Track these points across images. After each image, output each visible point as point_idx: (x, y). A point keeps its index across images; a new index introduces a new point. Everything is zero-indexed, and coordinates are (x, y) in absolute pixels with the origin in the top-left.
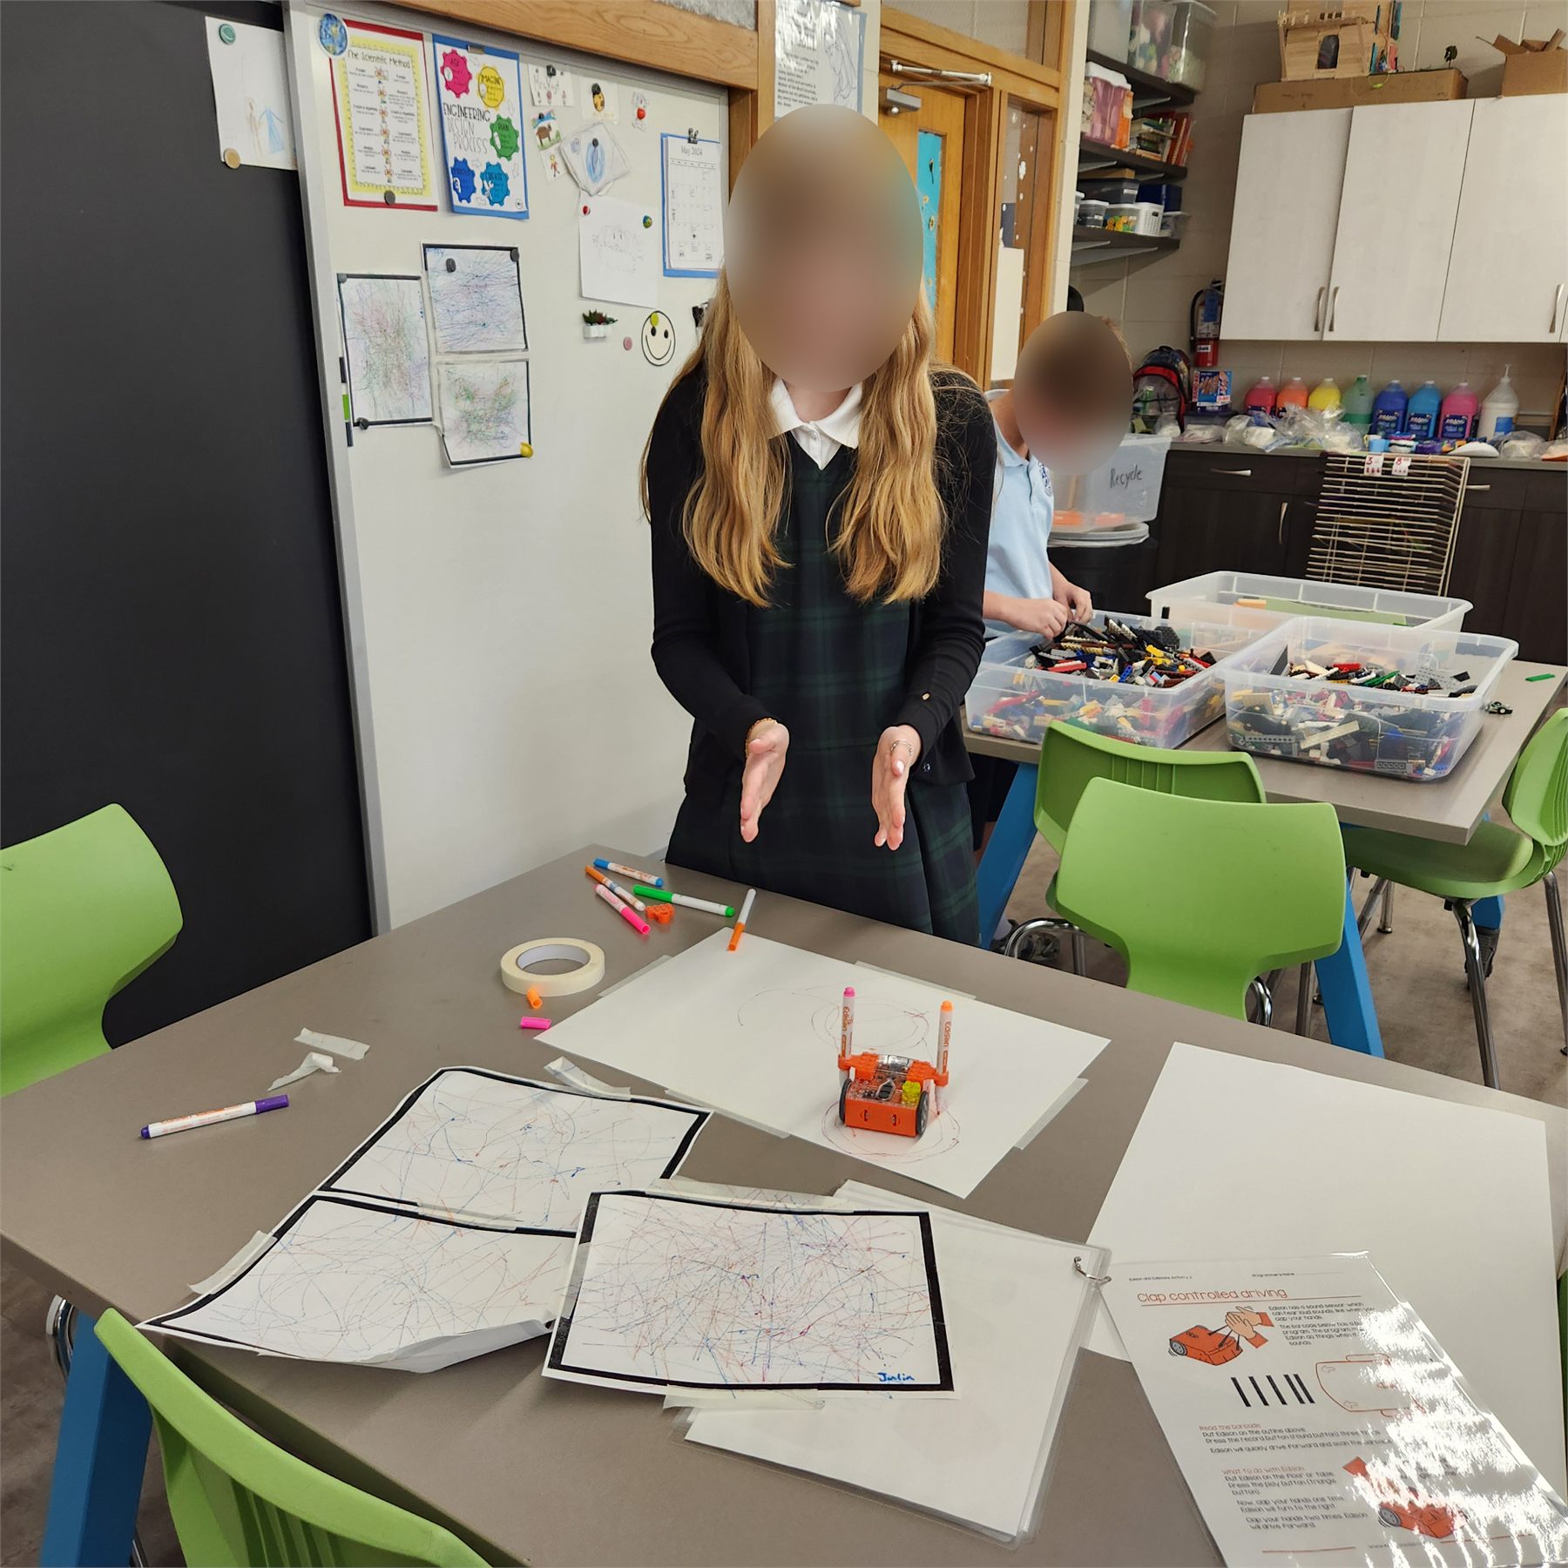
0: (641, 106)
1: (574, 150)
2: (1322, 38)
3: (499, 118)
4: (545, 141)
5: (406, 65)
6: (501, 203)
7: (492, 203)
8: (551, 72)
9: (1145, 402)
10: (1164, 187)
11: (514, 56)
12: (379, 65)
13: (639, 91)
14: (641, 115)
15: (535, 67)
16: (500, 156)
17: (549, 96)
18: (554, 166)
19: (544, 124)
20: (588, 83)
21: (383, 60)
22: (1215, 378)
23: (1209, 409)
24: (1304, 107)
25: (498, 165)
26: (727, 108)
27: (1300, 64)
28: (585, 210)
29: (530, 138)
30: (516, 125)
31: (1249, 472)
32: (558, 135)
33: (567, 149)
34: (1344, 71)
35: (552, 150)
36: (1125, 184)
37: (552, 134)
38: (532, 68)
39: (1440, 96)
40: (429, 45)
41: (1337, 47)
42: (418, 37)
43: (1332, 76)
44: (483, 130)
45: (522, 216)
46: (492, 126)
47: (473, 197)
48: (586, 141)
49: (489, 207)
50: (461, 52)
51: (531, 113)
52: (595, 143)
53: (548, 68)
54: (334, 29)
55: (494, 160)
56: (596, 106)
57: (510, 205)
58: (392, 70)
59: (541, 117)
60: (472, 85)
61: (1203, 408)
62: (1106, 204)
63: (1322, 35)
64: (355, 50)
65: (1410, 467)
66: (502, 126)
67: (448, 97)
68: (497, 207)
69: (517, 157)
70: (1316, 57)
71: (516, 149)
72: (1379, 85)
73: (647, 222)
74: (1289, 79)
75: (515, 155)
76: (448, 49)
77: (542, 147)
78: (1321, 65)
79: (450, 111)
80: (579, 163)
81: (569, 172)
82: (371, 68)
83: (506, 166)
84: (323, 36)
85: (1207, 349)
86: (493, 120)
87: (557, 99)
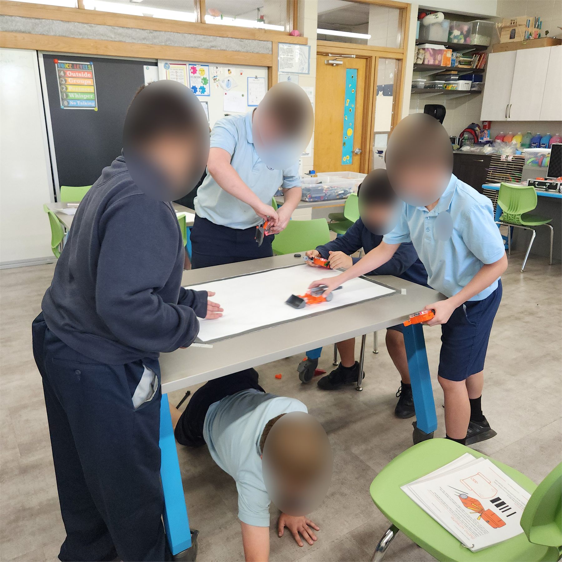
0: (242, 72)
1: (223, 82)
2: (511, 30)
3: (204, 77)
4: (215, 81)
5: (182, 70)
6: (204, 93)
7: (201, 93)
8: (217, 68)
9: (465, 140)
10: (474, 75)
11: (208, 66)
12: (176, 70)
13: (241, 69)
14: (241, 74)
15: (213, 67)
16: (204, 84)
17: (216, 72)
18: (218, 86)
19: (215, 78)
20: (227, 69)
21: (177, 69)
22: (484, 132)
23: (482, 142)
24: (506, 51)
25: (203, 86)
26: (267, 70)
27: (505, 38)
28: (226, 94)
29: (212, 80)
30: (208, 78)
31: (483, 161)
32: (219, 80)
33: (221, 82)
34: (516, 40)
35: (217, 82)
36: (451, 76)
37: (217, 80)
38: (212, 67)
39: (543, 46)
40: (188, 66)
41: (515, 33)
42: (185, 65)
43: (513, 41)
44: (200, 80)
45: (209, 95)
46: (202, 79)
47: (197, 92)
48: (226, 80)
49: (201, 94)
50: (195, 66)
51: (211, 76)
52: (229, 80)
53: (216, 67)
54: (167, 65)
55: (202, 85)
56: (229, 73)
57: (206, 93)
58: (179, 71)
59: (214, 77)
60: (197, 72)
61: (480, 142)
62: (444, 82)
63: (511, 29)
64: (171, 68)
65: (512, 158)
66: (204, 79)
67: (192, 75)
68: (203, 94)
69: (208, 85)
70: (509, 36)
71: (207, 83)
72: (525, 43)
73: (243, 96)
74: (502, 42)
75: (207, 84)
76: (192, 66)
77: (215, 82)
78: (511, 38)
79: (192, 77)
80: (224, 85)
81: (221, 87)
82: (174, 71)
83: (205, 86)
84: (165, 67)
85: (486, 124)
86: (202, 78)
87: (218, 73)
